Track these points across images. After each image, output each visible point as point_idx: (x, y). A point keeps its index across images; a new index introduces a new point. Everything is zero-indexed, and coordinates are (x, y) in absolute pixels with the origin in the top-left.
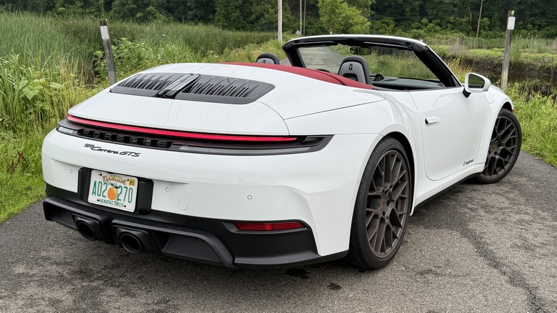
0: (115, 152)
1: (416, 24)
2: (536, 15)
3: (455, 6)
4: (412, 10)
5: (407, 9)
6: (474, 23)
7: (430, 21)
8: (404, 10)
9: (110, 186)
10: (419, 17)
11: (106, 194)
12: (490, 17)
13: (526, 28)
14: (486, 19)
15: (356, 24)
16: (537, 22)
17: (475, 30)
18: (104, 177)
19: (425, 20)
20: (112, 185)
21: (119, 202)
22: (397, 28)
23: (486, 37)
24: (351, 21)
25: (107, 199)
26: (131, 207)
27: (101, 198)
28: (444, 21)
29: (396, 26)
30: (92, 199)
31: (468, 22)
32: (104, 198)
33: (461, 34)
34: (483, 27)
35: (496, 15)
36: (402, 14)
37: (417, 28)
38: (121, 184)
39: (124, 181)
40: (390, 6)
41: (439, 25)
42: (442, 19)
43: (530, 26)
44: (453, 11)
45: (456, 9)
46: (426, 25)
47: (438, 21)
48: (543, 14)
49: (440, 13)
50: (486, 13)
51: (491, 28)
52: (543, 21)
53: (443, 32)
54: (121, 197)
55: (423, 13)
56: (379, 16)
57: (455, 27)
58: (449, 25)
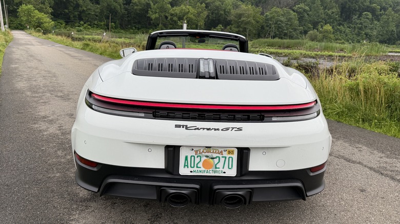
0: (215, 130)
1: (77, 24)
2: (136, 23)
3: (97, 16)
4: (74, 17)
5: (72, 16)
6: (107, 25)
7: (85, 23)
8: (70, 17)
9: (204, 158)
10: (78, 21)
11: (200, 165)
12: (115, 23)
13: (132, 29)
14: (113, 23)
15: (45, 22)
16: (137, 26)
17: (108, 29)
18: (196, 152)
19: (82, 22)
20: (207, 156)
21: (217, 169)
22: (67, 26)
23: (114, 32)
24: (41, 21)
25: (202, 169)
26: (232, 172)
27: (195, 169)
28: (92, 23)
29: (66, 25)
30: (184, 171)
31: (104, 25)
32: (199, 169)
33: (102, 30)
34: (112, 28)
35: (118, 22)
36: (69, 18)
37: (79, 26)
38: (218, 155)
39: (221, 152)
40: (61, 14)
41: (90, 25)
42: (91, 22)
43: (134, 28)
44: (96, 19)
45: (97, 18)
46: (83, 25)
47: (89, 23)
48: (139, 23)
49: (90, 19)
50: (112, 20)
51: (116, 28)
52: (140, 26)
53: (92, 29)
54: (220, 165)
55: (81, 19)
56: (55, 19)
57: (98, 26)
58: (95, 26)
